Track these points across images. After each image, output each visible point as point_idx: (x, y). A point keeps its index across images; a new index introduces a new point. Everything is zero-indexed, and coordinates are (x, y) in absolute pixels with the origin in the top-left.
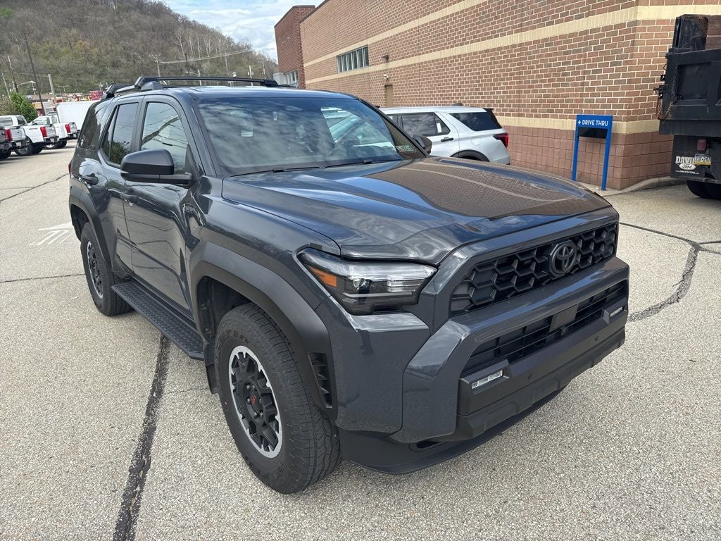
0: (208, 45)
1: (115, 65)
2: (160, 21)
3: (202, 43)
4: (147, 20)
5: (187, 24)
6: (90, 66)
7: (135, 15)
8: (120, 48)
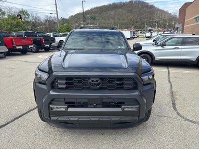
0: (163, 16)
1: (137, 22)
2: (151, 10)
3: (162, 15)
4: (148, 10)
5: (159, 10)
6: (131, 22)
7: (145, 9)
8: (139, 17)
